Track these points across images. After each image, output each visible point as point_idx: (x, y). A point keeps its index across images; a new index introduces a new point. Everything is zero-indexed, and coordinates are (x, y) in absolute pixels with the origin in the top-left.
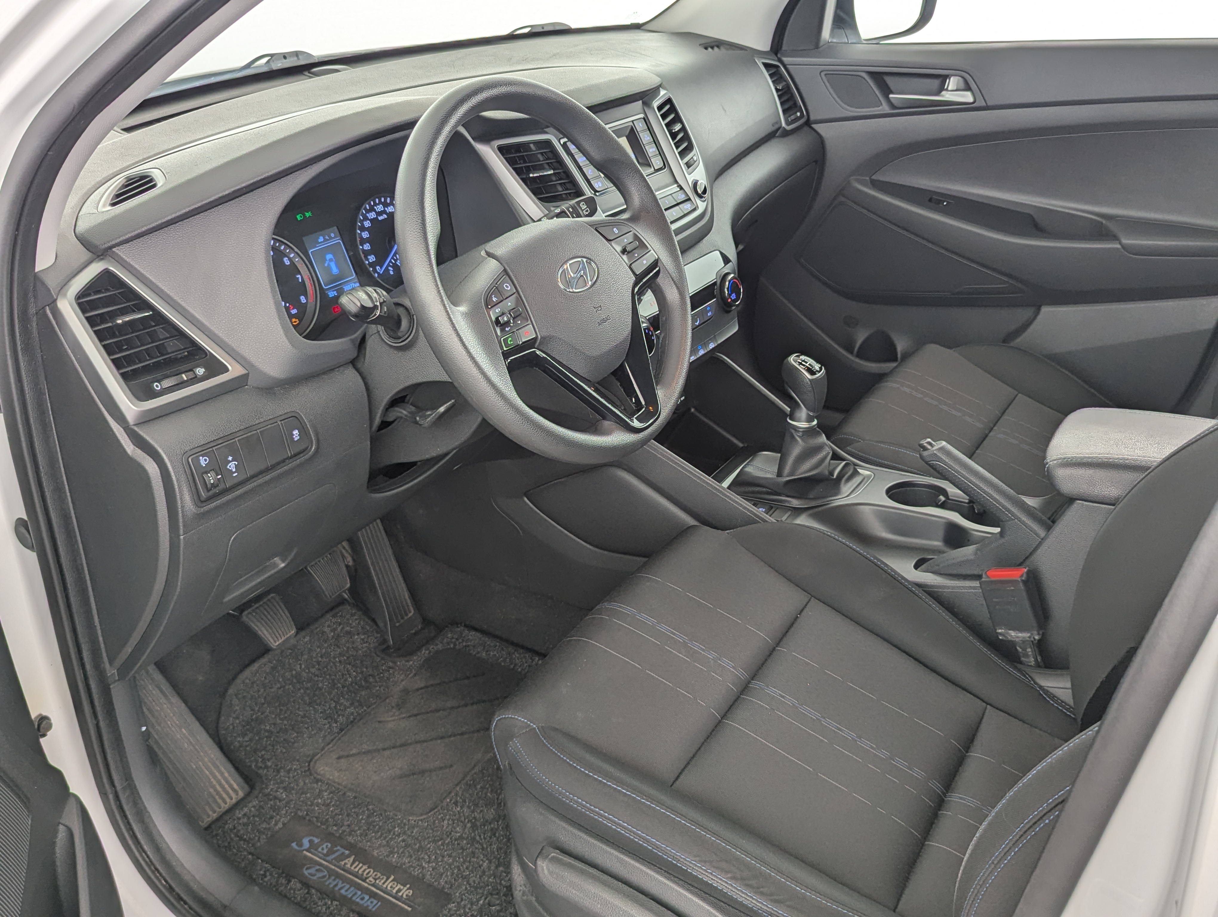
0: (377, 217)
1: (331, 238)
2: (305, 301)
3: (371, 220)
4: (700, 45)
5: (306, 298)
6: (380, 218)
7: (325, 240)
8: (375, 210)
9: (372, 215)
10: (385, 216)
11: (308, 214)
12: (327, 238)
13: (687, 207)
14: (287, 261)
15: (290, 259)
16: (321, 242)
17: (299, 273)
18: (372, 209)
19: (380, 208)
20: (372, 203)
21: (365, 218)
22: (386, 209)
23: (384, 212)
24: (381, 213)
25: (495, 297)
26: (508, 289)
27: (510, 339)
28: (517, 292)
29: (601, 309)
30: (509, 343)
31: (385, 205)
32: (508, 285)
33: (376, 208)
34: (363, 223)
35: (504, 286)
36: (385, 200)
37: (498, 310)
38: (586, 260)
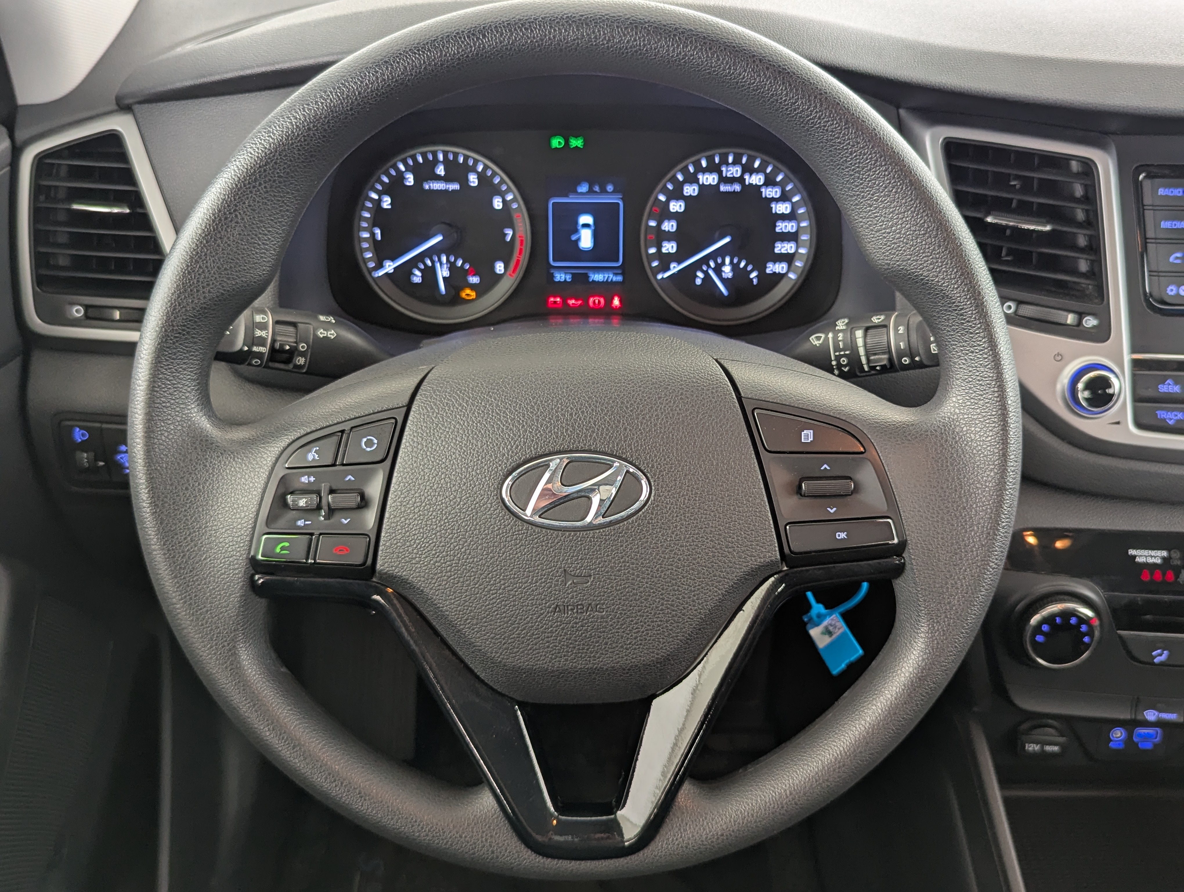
0: (718, 186)
1: (603, 191)
2: (503, 272)
3: (702, 187)
5: (506, 268)
6: (723, 188)
7: (591, 191)
8: (720, 173)
9: (709, 179)
10: (737, 188)
11: (577, 143)
12: (597, 188)
14: (497, 203)
15: (504, 201)
16: (582, 194)
17: (512, 226)
18: (713, 168)
19: (735, 171)
20: (691, 169)
21: (692, 179)
22: (747, 177)
23: (740, 180)
24: (731, 180)
25: (316, 452)
26: (368, 449)
27: (286, 544)
28: (388, 462)
29: (586, 583)
30: (278, 550)
31: (748, 169)
32: (376, 441)
33: (724, 169)
34: (679, 186)
35: (365, 440)
36: (751, 160)
37: (308, 478)
38: (631, 470)
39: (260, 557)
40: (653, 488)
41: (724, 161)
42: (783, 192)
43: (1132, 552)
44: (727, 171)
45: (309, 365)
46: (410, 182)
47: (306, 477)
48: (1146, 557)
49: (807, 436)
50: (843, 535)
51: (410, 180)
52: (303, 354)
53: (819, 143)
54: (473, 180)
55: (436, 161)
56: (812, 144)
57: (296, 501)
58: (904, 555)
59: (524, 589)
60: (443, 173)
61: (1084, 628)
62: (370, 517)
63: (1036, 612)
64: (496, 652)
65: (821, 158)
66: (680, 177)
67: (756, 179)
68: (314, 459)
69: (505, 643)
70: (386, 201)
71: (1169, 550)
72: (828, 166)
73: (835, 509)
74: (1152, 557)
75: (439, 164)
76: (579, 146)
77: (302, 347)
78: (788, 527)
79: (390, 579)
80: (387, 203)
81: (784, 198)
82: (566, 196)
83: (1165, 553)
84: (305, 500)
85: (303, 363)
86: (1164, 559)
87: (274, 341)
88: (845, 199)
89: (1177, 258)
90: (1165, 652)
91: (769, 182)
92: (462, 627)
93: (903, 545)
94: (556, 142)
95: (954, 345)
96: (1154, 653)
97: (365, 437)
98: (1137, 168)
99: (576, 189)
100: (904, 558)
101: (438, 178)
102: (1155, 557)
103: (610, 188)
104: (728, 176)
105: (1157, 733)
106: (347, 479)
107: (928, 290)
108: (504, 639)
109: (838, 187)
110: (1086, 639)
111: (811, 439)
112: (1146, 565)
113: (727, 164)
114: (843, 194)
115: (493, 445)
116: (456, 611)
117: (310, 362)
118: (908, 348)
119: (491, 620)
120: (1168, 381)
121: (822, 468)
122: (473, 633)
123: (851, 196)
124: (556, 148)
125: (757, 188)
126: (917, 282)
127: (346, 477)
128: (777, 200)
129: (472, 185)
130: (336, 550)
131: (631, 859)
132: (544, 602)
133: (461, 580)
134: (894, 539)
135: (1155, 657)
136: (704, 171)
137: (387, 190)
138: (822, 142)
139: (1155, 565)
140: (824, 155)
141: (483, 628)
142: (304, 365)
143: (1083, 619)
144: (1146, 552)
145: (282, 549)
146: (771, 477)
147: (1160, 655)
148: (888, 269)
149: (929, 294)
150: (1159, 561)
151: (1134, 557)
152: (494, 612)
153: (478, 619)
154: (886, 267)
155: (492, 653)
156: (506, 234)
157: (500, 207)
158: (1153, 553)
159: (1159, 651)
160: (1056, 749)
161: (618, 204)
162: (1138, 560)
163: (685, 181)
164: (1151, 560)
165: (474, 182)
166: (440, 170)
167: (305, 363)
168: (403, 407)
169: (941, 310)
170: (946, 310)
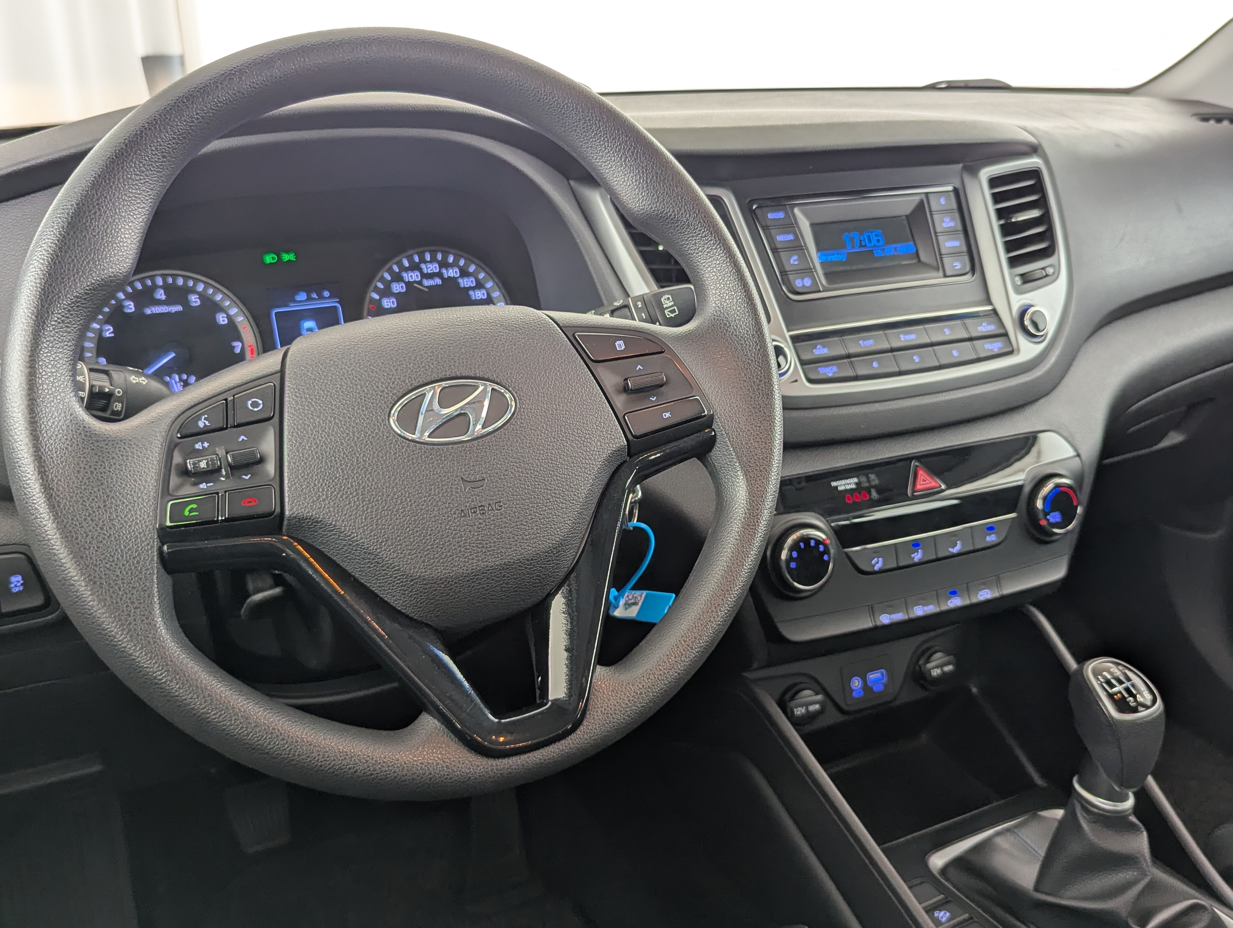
0: (421, 281)
1: (321, 297)
3: (409, 284)
4: (1194, 115)
6: (427, 283)
7: (309, 299)
8: (420, 270)
9: (413, 276)
10: (438, 281)
11: (286, 257)
12: (314, 296)
13: (995, 346)
14: (222, 319)
15: (229, 317)
16: (300, 301)
17: (240, 339)
18: (415, 267)
19: (433, 268)
21: (398, 278)
22: (444, 271)
23: (439, 275)
24: (431, 276)
25: (205, 419)
26: (256, 409)
27: (194, 506)
28: (276, 419)
29: (482, 486)
30: (186, 513)
31: (444, 264)
32: (261, 402)
33: (423, 266)
34: (388, 285)
35: (250, 402)
36: (445, 258)
37: (202, 443)
38: (495, 387)
39: (168, 524)
40: (517, 398)
41: (423, 260)
42: (477, 281)
43: (834, 484)
44: (427, 268)
45: (126, 411)
46: (131, 309)
47: (200, 443)
48: (844, 485)
49: (620, 345)
50: (668, 415)
51: (130, 307)
52: (119, 399)
53: (574, 123)
54: (194, 300)
55: (155, 287)
56: (569, 125)
57: (196, 464)
58: (713, 427)
59: (429, 501)
60: (163, 297)
61: (822, 548)
62: (271, 468)
63: (781, 549)
64: (415, 568)
65: (577, 136)
66: (388, 277)
67: (453, 273)
68: (205, 425)
69: (421, 557)
70: (109, 330)
71: (857, 477)
72: (583, 141)
73: (655, 398)
74: (848, 484)
75: (158, 290)
76: (292, 259)
77: (118, 392)
78: (626, 417)
79: (300, 522)
80: (109, 332)
81: (479, 285)
82: (286, 306)
83: (855, 480)
84: (205, 462)
85: (120, 409)
86: (856, 484)
87: (92, 387)
88: (601, 166)
89: (795, 260)
90: (880, 559)
91: (464, 273)
92: (378, 551)
93: (711, 418)
94: (269, 259)
95: (704, 263)
96: (873, 562)
97: (250, 400)
98: (750, 201)
99: (294, 299)
100: (714, 430)
101: (159, 303)
102: (850, 484)
103: (326, 294)
104: (429, 272)
105: (883, 674)
106: (240, 440)
107: (676, 223)
108: (420, 553)
109: (593, 157)
110: (826, 557)
111: (623, 347)
112: (846, 491)
113: (425, 262)
114: (598, 162)
115: (372, 385)
116: (371, 536)
117: (126, 407)
118: (649, 317)
119: (405, 538)
120: (818, 347)
121: (637, 369)
122: (390, 554)
123: (605, 162)
124: (271, 263)
125: (454, 279)
126: (667, 219)
127: (239, 437)
128: (473, 288)
129: (194, 305)
130: (244, 503)
131: (571, 739)
132: (449, 509)
133: (370, 506)
134: (704, 412)
135: (874, 566)
136: (407, 270)
137: (108, 321)
138: (576, 121)
139: (852, 489)
140: (578, 132)
141: (399, 547)
142: (121, 411)
143: (819, 541)
144: (843, 482)
145: (191, 511)
146: (602, 380)
147: (877, 563)
148: (643, 213)
149: (678, 226)
150: (854, 486)
151: (836, 487)
152: (406, 529)
153: (392, 539)
154: (642, 212)
155: (410, 570)
156: (234, 347)
157: (226, 322)
158: (848, 481)
159: (876, 559)
160: (817, 707)
161: (335, 307)
162: (840, 488)
163: (393, 280)
164: (848, 487)
165: (196, 302)
166: (160, 295)
167: (122, 408)
168: (276, 373)
169: (689, 238)
170: (692, 236)
